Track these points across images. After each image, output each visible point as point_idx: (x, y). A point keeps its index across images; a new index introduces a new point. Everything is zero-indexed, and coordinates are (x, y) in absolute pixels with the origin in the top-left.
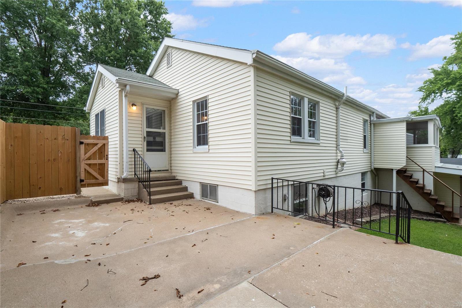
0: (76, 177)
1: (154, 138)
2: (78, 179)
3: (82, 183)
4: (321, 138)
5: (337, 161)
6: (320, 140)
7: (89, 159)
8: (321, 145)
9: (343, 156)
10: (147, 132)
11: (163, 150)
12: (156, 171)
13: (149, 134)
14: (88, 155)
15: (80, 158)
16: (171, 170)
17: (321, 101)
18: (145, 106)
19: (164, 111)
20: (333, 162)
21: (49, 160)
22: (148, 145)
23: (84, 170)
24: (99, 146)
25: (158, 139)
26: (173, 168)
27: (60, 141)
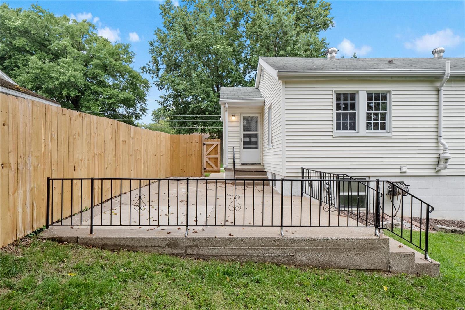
0: (202, 166)
1: (250, 139)
2: (203, 168)
3: (205, 170)
4: (393, 130)
5: (437, 156)
6: (391, 133)
7: (209, 154)
8: (393, 137)
9: (446, 150)
10: (244, 134)
11: (257, 148)
12: (250, 164)
13: (245, 136)
14: (208, 152)
15: (203, 154)
16: (263, 163)
17: (392, 89)
18: (242, 115)
19: (258, 117)
20: (433, 157)
21: (189, 155)
22: (244, 145)
23: (206, 162)
24: (214, 146)
25: (253, 139)
26: (264, 162)
27: (194, 144)
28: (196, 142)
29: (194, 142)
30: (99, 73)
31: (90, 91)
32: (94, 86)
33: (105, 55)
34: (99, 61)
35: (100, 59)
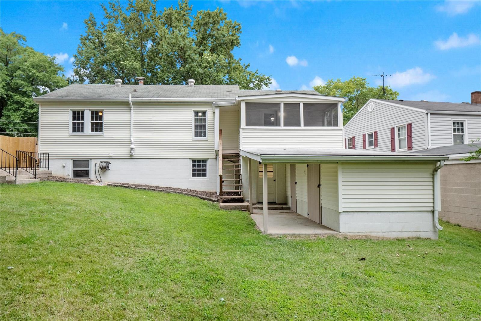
4: (104, 132)
8: (105, 136)
9: (132, 143)
17: (105, 109)
27: (29, 143)
28: (31, 142)
29: (30, 142)
30: (22, 84)
31: (12, 101)
32: (17, 96)
33: (28, 67)
34: (22, 73)
35: (24, 71)
